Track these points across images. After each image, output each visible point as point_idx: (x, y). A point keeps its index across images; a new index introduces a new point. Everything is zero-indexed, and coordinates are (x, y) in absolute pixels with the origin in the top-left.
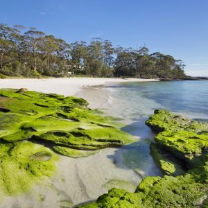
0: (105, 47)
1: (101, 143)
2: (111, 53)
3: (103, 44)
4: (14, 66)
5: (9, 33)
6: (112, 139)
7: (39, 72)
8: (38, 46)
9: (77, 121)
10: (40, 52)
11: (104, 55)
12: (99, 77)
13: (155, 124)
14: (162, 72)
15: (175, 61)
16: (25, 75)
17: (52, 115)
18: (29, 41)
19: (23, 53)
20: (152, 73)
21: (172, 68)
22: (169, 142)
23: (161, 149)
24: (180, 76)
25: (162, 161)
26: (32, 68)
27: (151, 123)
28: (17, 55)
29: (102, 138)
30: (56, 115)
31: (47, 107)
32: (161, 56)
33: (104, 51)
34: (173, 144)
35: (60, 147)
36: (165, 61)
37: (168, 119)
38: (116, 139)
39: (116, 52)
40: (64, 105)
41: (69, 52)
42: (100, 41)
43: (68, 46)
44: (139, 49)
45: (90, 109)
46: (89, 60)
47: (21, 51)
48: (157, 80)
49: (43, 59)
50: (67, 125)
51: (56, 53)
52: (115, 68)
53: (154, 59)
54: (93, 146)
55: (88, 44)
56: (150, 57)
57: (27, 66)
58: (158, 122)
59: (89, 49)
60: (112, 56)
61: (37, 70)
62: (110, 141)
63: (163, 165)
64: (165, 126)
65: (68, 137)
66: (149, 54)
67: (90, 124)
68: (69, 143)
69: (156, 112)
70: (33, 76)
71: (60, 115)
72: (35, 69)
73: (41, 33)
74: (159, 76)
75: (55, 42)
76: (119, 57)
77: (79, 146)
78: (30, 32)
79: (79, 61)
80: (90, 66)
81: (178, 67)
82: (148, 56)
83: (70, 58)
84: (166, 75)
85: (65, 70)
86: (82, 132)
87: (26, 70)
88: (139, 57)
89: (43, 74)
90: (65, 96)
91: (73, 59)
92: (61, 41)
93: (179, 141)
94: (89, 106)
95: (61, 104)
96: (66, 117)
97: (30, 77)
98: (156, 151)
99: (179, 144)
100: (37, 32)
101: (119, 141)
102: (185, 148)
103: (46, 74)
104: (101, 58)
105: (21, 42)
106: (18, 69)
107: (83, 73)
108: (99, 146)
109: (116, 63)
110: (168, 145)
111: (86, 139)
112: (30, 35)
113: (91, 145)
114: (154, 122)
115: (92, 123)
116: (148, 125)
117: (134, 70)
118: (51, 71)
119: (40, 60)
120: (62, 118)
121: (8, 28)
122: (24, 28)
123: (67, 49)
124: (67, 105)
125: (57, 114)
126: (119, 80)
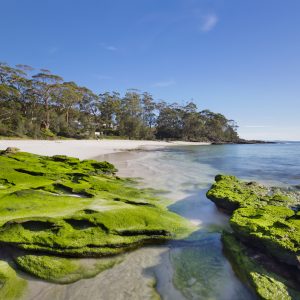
0: (145, 101)
1: (128, 240)
2: (152, 108)
3: (142, 97)
4: (15, 123)
5: (10, 75)
6: (151, 228)
7: (54, 132)
8: (53, 95)
9: (90, 196)
10: (55, 104)
11: (143, 111)
12: (136, 139)
13: (223, 196)
14: (213, 134)
15: (226, 121)
16: (31, 135)
17: (42, 188)
18: (39, 88)
19: (29, 104)
20: (202, 136)
21: (224, 129)
22: (261, 229)
23: (245, 244)
24: (233, 139)
25: (255, 275)
26: (43, 126)
27: (216, 194)
28: (20, 106)
29: (131, 228)
30: (52, 189)
31: (41, 174)
32: (211, 114)
33: (143, 105)
34: (268, 233)
35: (33, 258)
36: (216, 120)
37: (239, 187)
38: (158, 228)
39: (158, 107)
40: (75, 172)
41: (96, 105)
42: (138, 93)
43: (95, 97)
44: (186, 105)
45: (118, 178)
46: (123, 116)
47: (27, 101)
48: (208, 143)
49: (60, 114)
50: (65, 204)
51: (78, 106)
52: (158, 128)
53: (203, 118)
54: (112, 246)
55: (122, 96)
56: (199, 116)
57: (34, 122)
58: (227, 192)
59: (123, 102)
60: (153, 112)
61: (50, 129)
62: (146, 233)
63: (259, 284)
64: (239, 198)
65: (56, 231)
66: (198, 111)
67: (112, 201)
68: (57, 246)
69: (218, 178)
70: (45, 137)
71: (59, 187)
72: (47, 127)
73: (56, 78)
74: (210, 139)
75: (77, 91)
76: (161, 114)
77: (80, 251)
78: (40, 75)
79: (110, 118)
80: (125, 124)
81: (230, 128)
82: (196, 114)
83: (98, 113)
84: (218, 137)
85: (91, 129)
86: (90, 217)
87: (34, 129)
88: (186, 115)
89: (59, 134)
90: (81, 160)
91: (103, 115)
92: (86, 90)
93: (278, 225)
94: (117, 174)
95: (69, 170)
96: (69, 190)
97: (39, 138)
98: (235, 248)
99: (279, 232)
100: (52, 76)
101: (164, 233)
102: (293, 241)
103: (63, 134)
104: (140, 115)
105: (27, 88)
106: (21, 126)
107: (116, 134)
108: (124, 245)
109: (158, 122)
110: (260, 235)
111: (97, 232)
112: (41, 80)
113: (108, 246)
114: (219, 193)
115: (117, 199)
116: (211, 197)
117: (181, 131)
118: (70, 130)
119: (55, 114)
120: (61, 193)
121: (8, 69)
122: (31, 69)
123: (94, 101)
124: (79, 171)
125: (54, 185)
126: (163, 144)
